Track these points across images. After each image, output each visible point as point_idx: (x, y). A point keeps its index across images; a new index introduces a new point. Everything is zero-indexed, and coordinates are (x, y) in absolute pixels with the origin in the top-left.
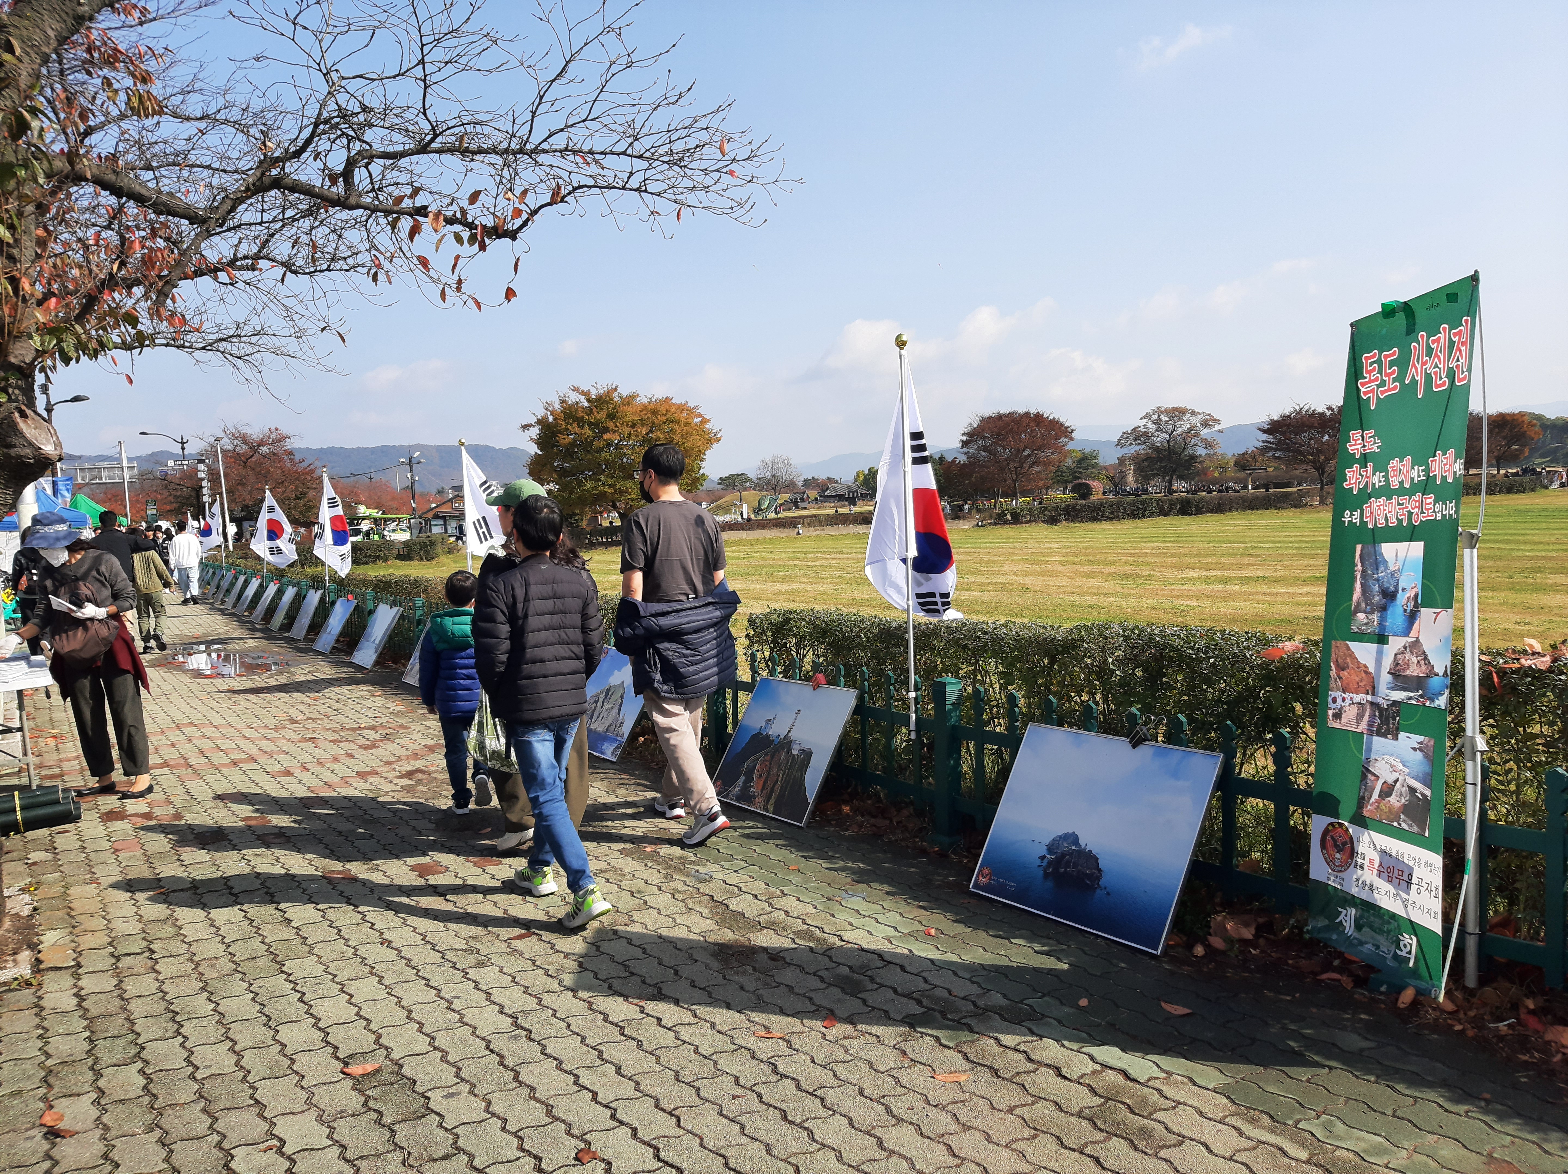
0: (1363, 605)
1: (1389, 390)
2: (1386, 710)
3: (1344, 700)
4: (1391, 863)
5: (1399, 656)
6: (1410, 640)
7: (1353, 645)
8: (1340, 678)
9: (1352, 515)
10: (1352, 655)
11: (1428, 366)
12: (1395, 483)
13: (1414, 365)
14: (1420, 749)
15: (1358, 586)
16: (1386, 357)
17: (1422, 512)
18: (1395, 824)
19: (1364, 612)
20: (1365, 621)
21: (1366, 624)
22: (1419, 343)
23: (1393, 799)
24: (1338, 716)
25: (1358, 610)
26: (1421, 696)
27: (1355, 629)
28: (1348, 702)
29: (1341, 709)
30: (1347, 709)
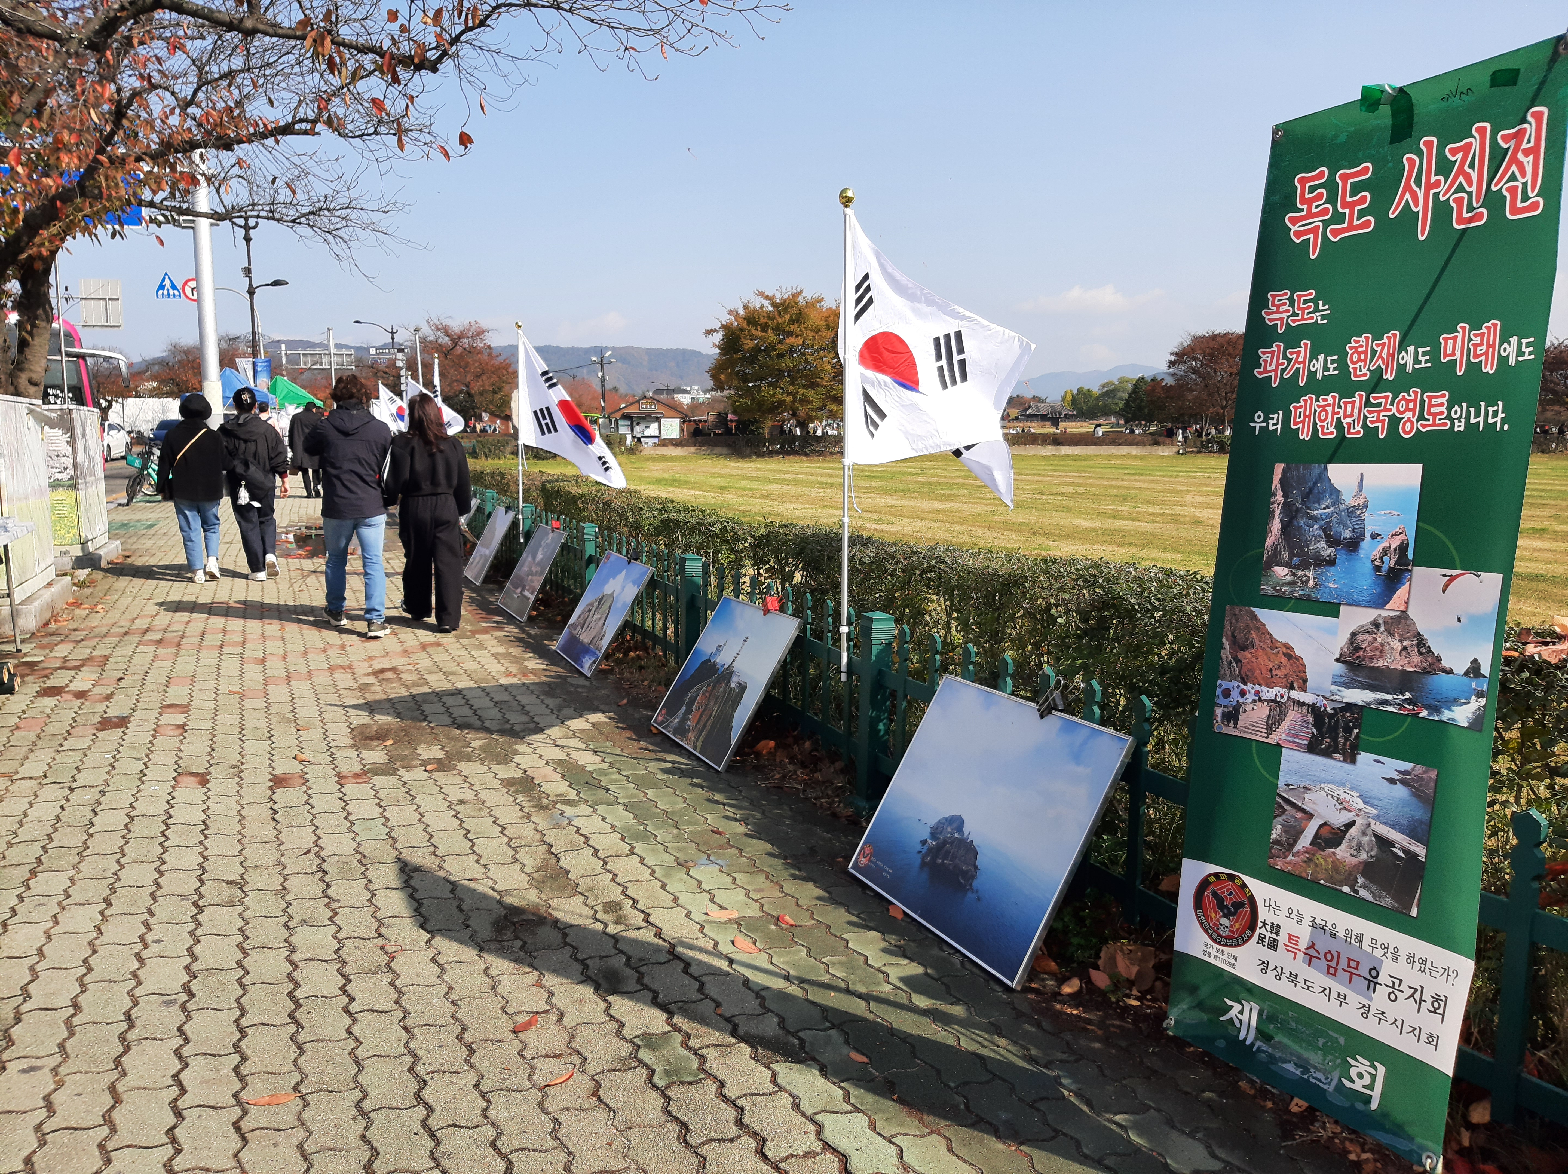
0: (1286, 555)
1: (1351, 227)
2: (1331, 716)
3: (1243, 693)
4: (1334, 946)
5: (1361, 637)
6: (1385, 613)
7: (1263, 614)
8: (1238, 661)
9: (1266, 419)
10: (1261, 628)
11: (1442, 188)
12: (1361, 371)
13: (1408, 187)
14: (1404, 782)
15: (1276, 526)
16: (1345, 178)
17: (1421, 418)
18: (1346, 889)
19: (1287, 565)
20: (1289, 578)
21: (1290, 584)
22: (1420, 154)
23: (1342, 852)
24: (1232, 716)
25: (1275, 560)
26: (1409, 701)
27: (1267, 589)
28: (1250, 697)
29: (1238, 706)
30: (1249, 708)
